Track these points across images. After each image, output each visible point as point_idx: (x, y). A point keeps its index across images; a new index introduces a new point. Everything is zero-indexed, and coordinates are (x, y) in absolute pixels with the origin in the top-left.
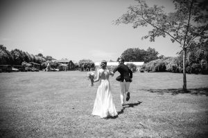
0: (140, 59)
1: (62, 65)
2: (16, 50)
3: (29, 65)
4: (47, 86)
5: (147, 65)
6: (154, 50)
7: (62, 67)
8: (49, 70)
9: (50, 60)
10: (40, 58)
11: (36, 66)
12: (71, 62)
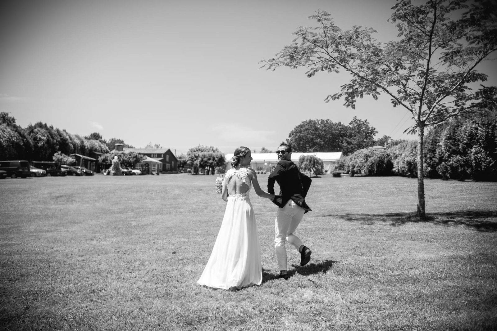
0: (332, 146)
1: (149, 159)
2: (40, 125)
3: (70, 159)
4: (115, 208)
5: (349, 160)
6: (365, 123)
7: (147, 164)
8: (118, 173)
9: (120, 148)
10: (96, 143)
11: (86, 163)
12: (169, 152)
